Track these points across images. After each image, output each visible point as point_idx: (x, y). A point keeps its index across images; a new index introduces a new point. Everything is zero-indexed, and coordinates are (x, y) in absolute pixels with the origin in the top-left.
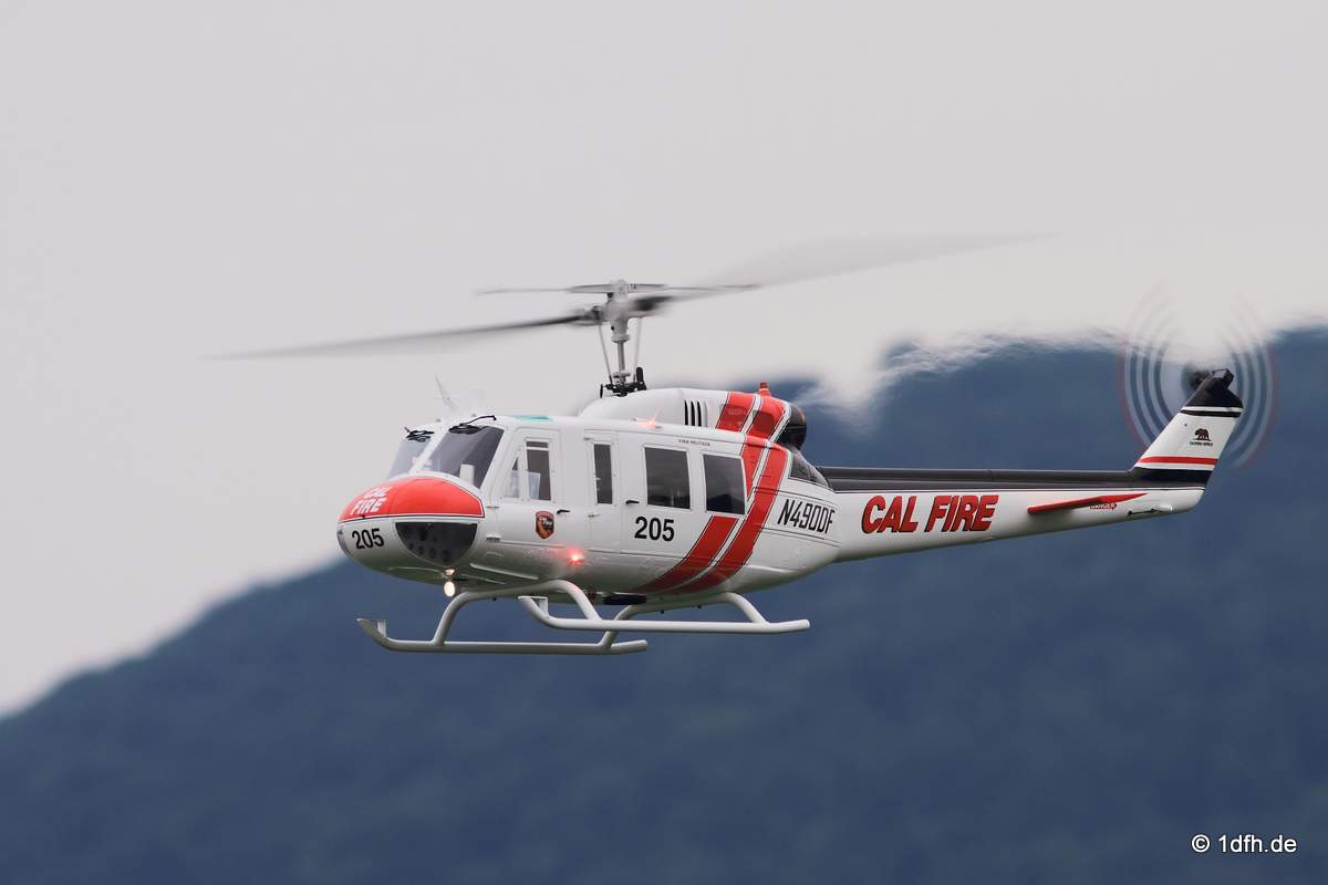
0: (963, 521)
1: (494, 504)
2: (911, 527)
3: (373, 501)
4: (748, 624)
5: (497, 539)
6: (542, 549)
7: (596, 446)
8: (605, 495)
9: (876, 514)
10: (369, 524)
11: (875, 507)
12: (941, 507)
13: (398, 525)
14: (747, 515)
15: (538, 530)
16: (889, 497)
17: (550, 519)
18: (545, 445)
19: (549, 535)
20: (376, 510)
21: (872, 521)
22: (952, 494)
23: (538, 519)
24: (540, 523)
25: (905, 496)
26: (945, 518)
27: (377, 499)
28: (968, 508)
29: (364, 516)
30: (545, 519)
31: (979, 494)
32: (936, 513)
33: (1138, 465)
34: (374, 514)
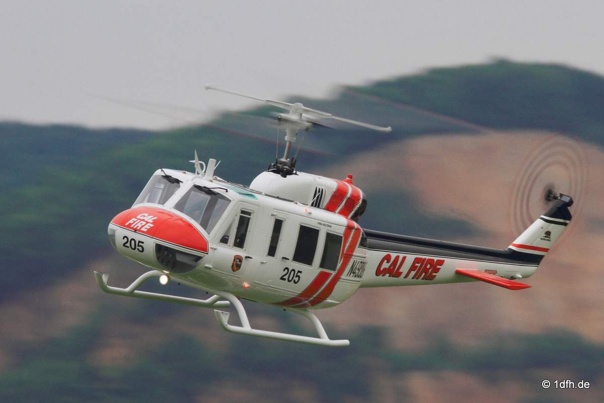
0: (424, 274)
1: (214, 246)
2: (398, 274)
3: (144, 223)
4: (319, 339)
5: (210, 268)
6: (230, 277)
7: (276, 219)
8: (272, 251)
9: (386, 265)
10: (138, 237)
11: (386, 261)
12: (417, 265)
13: (157, 245)
14: (336, 271)
15: (233, 266)
16: (393, 255)
17: (241, 261)
18: (249, 214)
19: (237, 270)
20: (145, 230)
21: (382, 269)
22: (424, 257)
23: (234, 260)
24: (235, 262)
25: (401, 256)
26: (416, 271)
27: (147, 222)
28: (428, 266)
29: (135, 230)
30: (238, 260)
31: (436, 259)
32: (413, 268)
33: (511, 247)
34: (143, 232)
